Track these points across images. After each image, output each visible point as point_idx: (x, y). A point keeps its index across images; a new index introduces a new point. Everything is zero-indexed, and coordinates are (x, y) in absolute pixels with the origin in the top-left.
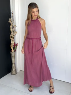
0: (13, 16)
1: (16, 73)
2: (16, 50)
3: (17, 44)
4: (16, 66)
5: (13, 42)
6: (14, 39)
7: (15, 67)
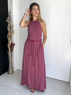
0: (10, 16)
1: (13, 72)
2: (13, 50)
3: (15, 44)
4: (13, 65)
6: (11, 38)
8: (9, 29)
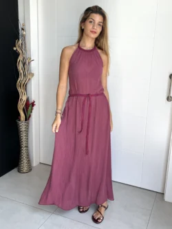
0: (24, 36)
1: (30, 169)
3: (34, 102)
4: (30, 153)
5: (24, 98)
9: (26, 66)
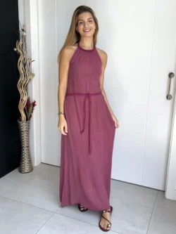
1: (32, 169)
2: (31, 116)
3: (35, 102)
5: (25, 99)
6: (26, 90)
7: (29, 155)
8: (21, 67)
9: (26, 67)
